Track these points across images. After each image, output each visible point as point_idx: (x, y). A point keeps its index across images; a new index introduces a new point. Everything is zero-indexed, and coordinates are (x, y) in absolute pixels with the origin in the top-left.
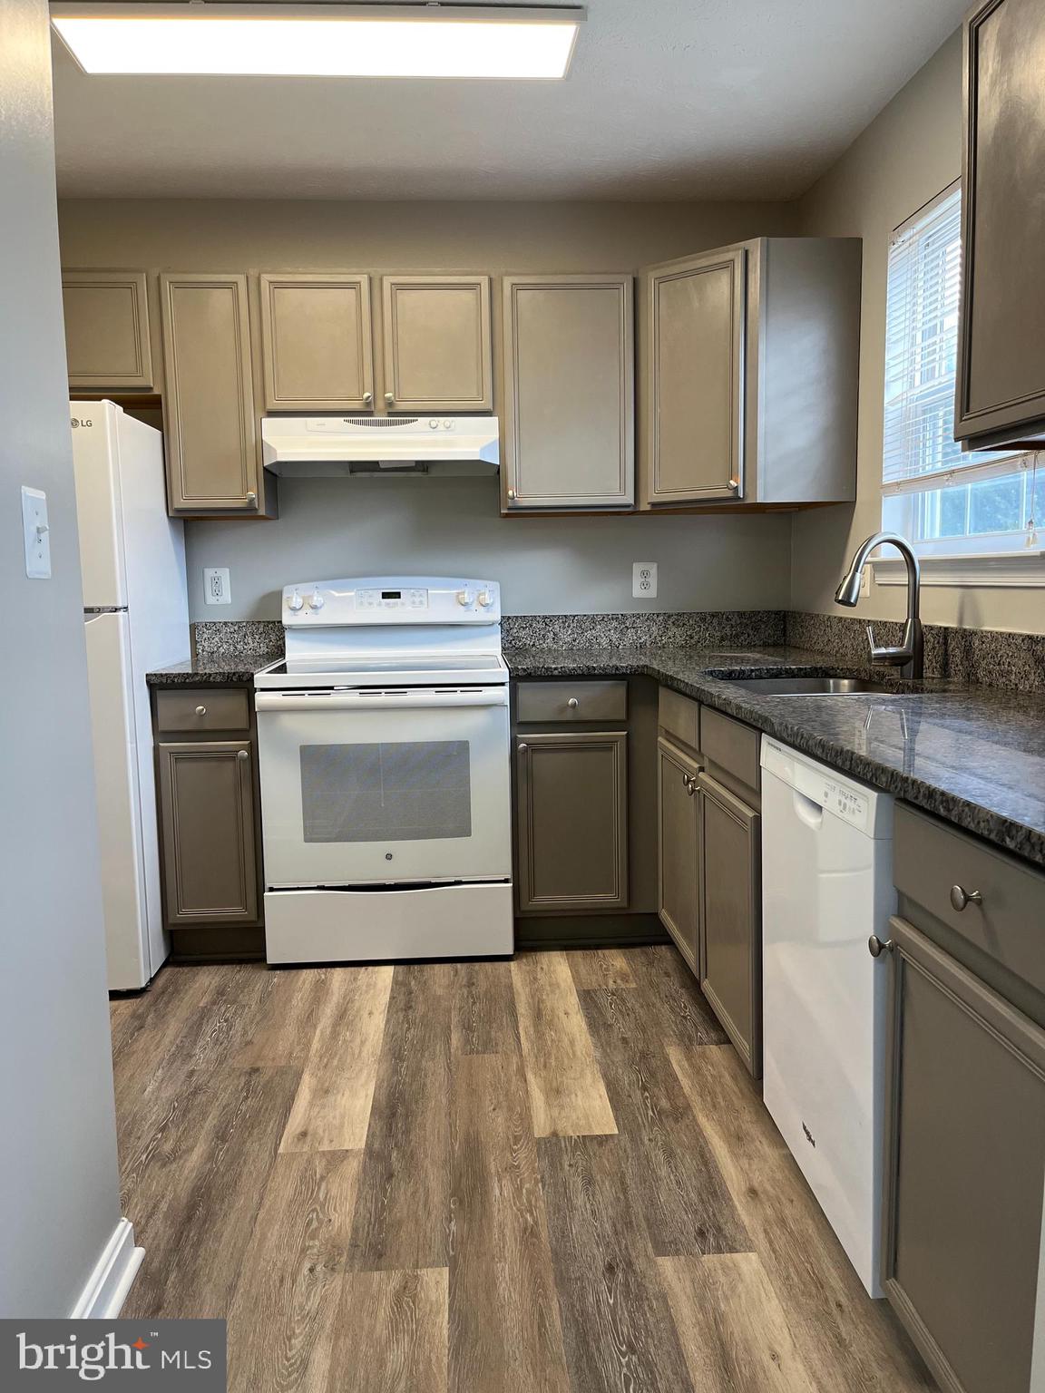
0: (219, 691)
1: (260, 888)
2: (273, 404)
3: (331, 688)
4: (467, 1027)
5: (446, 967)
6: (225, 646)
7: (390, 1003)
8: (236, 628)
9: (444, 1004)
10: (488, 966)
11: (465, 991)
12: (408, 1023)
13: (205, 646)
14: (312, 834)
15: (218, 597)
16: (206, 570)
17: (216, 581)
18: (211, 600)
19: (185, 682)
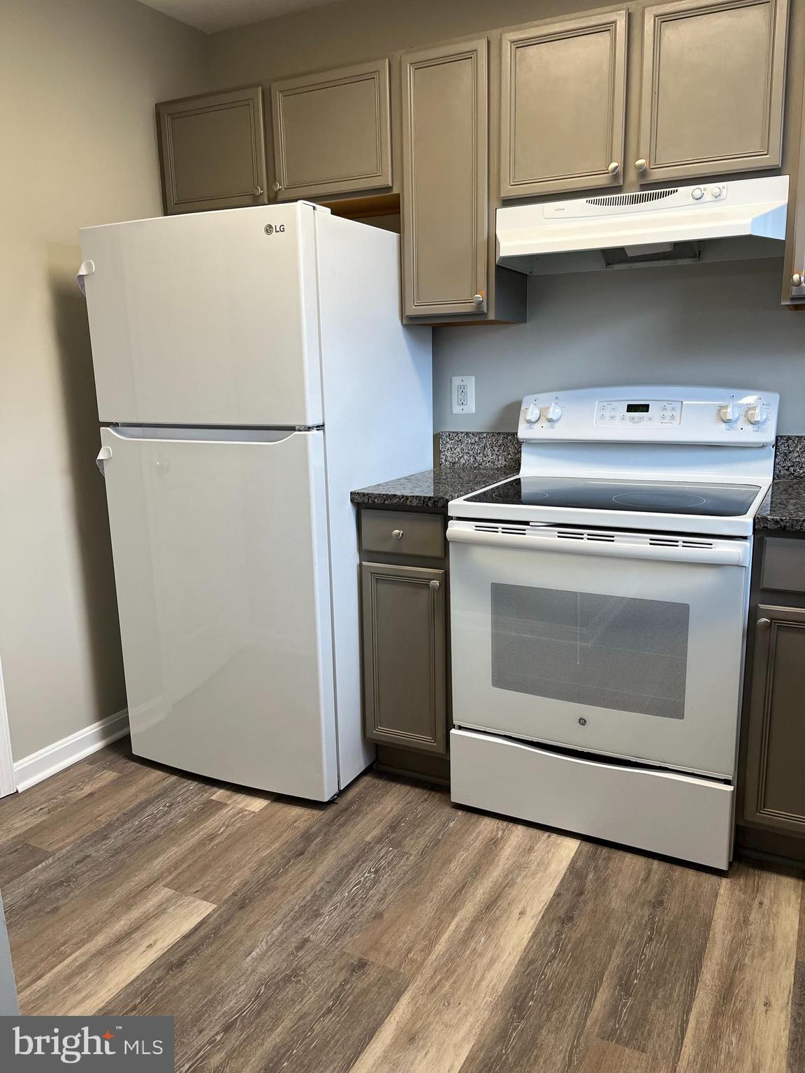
0: (420, 516)
1: (449, 725)
2: (508, 191)
3: (527, 523)
4: (624, 986)
5: (640, 861)
6: (466, 457)
7: (552, 901)
8: (477, 439)
9: (613, 925)
10: (691, 875)
11: (647, 911)
12: (557, 947)
13: (448, 456)
14: (502, 679)
15: (463, 407)
16: (454, 378)
17: (462, 390)
18: (457, 409)
19: (384, 503)
